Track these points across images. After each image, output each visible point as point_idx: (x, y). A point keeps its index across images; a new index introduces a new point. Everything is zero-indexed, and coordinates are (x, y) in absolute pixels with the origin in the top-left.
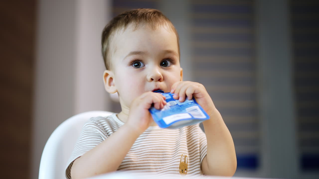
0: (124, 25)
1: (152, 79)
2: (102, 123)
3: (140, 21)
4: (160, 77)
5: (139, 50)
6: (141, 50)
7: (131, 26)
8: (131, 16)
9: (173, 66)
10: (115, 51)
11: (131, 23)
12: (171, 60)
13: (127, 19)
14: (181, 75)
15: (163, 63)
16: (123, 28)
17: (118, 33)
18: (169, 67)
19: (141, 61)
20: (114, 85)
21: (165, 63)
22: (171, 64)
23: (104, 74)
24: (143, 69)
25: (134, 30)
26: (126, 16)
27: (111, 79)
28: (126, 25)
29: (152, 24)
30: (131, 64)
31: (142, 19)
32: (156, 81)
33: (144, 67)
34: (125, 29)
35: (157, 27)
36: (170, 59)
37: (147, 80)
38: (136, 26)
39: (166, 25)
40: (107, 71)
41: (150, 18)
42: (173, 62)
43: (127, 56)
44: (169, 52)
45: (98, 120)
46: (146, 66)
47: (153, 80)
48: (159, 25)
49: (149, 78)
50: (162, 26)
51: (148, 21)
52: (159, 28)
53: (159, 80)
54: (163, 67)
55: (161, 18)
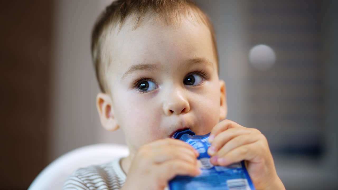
0: (119, 20)
1: (171, 112)
2: (95, 181)
3: (145, 12)
4: (185, 105)
5: (147, 62)
6: (149, 61)
7: (131, 20)
8: (131, 3)
9: (206, 84)
10: (109, 64)
11: (130, 16)
12: (202, 73)
13: (125, 8)
14: (221, 104)
15: (189, 79)
16: (118, 25)
17: (111, 33)
18: (198, 85)
19: (151, 79)
20: (113, 117)
21: (191, 79)
22: (203, 79)
23: (98, 100)
24: (155, 93)
25: (136, 28)
26: (123, 3)
27: (109, 107)
28: (123, 20)
29: (166, 15)
30: (134, 85)
31: (149, 7)
32: (178, 114)
33: (157, 89)
34: (121, 26)
35: (175, 19)
36: (200, 72)
37: (164, 113)
38: (138, 21)
39: (189, 14)
40: (101, 95)
41: (162, 4)
42: (205, 76)
43: (126, 73)
44: (197, 61)
45: (88, 177)
46: (160, 87)
47: (174, 113)
48: (177, 16)
49: (166, 109)
50: (182, 16)
51: (158, 9)
52: (177, 21)
53: (184, 111)
54: (188, 86)
55: (179, 4)
